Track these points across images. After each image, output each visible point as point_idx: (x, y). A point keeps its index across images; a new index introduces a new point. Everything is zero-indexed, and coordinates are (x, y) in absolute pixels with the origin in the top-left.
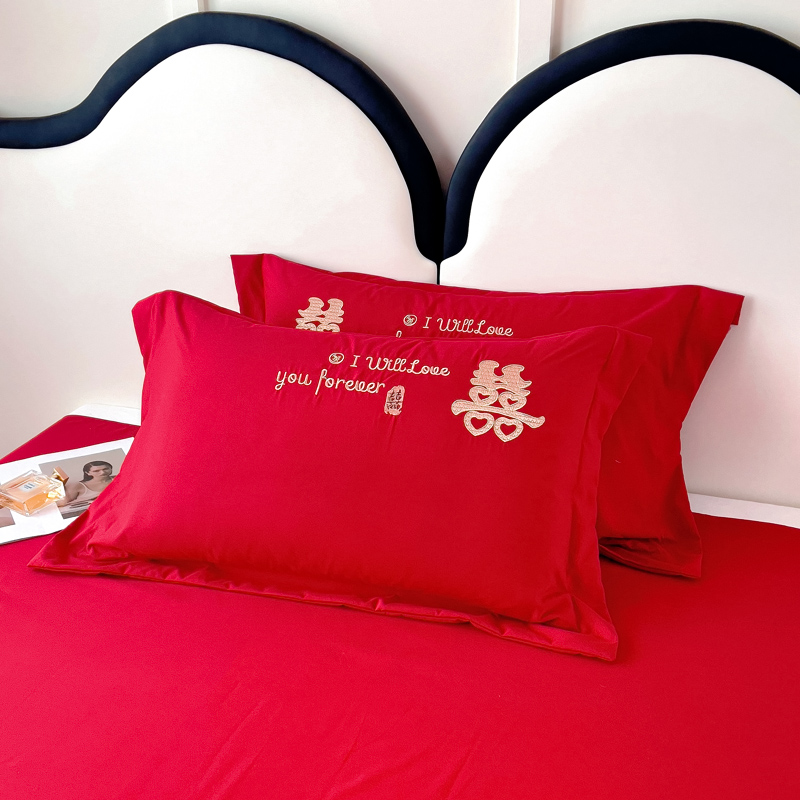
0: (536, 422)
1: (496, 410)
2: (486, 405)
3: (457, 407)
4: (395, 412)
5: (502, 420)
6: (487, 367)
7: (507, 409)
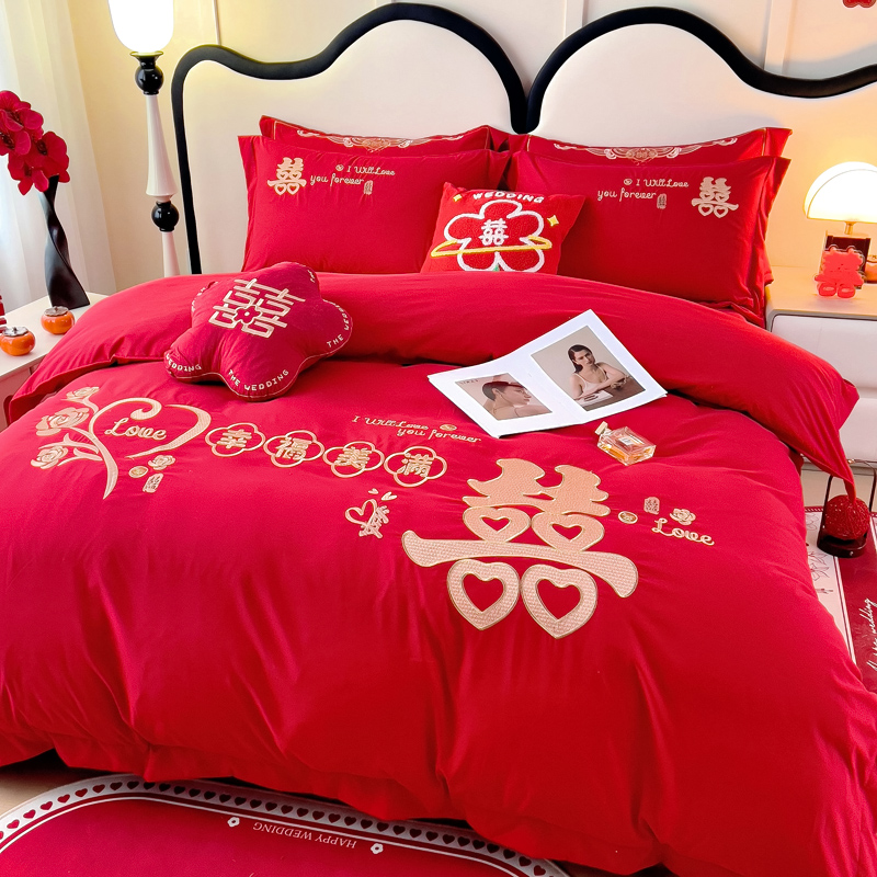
0: (734, 207)
1: (714, 202)
2: (709, 200)
3: (694, 202)
4: (663, 207)
5: (717, 207)
6: (707, 180)
7: (719, 202)
